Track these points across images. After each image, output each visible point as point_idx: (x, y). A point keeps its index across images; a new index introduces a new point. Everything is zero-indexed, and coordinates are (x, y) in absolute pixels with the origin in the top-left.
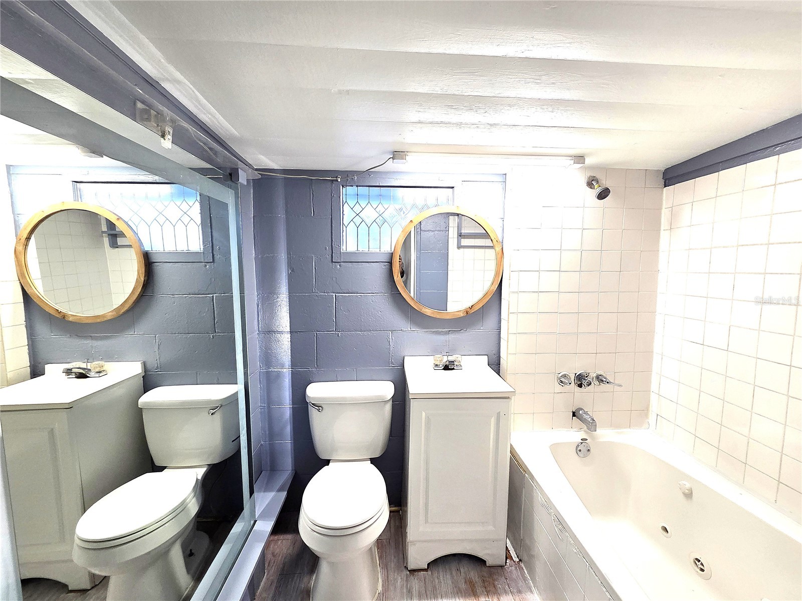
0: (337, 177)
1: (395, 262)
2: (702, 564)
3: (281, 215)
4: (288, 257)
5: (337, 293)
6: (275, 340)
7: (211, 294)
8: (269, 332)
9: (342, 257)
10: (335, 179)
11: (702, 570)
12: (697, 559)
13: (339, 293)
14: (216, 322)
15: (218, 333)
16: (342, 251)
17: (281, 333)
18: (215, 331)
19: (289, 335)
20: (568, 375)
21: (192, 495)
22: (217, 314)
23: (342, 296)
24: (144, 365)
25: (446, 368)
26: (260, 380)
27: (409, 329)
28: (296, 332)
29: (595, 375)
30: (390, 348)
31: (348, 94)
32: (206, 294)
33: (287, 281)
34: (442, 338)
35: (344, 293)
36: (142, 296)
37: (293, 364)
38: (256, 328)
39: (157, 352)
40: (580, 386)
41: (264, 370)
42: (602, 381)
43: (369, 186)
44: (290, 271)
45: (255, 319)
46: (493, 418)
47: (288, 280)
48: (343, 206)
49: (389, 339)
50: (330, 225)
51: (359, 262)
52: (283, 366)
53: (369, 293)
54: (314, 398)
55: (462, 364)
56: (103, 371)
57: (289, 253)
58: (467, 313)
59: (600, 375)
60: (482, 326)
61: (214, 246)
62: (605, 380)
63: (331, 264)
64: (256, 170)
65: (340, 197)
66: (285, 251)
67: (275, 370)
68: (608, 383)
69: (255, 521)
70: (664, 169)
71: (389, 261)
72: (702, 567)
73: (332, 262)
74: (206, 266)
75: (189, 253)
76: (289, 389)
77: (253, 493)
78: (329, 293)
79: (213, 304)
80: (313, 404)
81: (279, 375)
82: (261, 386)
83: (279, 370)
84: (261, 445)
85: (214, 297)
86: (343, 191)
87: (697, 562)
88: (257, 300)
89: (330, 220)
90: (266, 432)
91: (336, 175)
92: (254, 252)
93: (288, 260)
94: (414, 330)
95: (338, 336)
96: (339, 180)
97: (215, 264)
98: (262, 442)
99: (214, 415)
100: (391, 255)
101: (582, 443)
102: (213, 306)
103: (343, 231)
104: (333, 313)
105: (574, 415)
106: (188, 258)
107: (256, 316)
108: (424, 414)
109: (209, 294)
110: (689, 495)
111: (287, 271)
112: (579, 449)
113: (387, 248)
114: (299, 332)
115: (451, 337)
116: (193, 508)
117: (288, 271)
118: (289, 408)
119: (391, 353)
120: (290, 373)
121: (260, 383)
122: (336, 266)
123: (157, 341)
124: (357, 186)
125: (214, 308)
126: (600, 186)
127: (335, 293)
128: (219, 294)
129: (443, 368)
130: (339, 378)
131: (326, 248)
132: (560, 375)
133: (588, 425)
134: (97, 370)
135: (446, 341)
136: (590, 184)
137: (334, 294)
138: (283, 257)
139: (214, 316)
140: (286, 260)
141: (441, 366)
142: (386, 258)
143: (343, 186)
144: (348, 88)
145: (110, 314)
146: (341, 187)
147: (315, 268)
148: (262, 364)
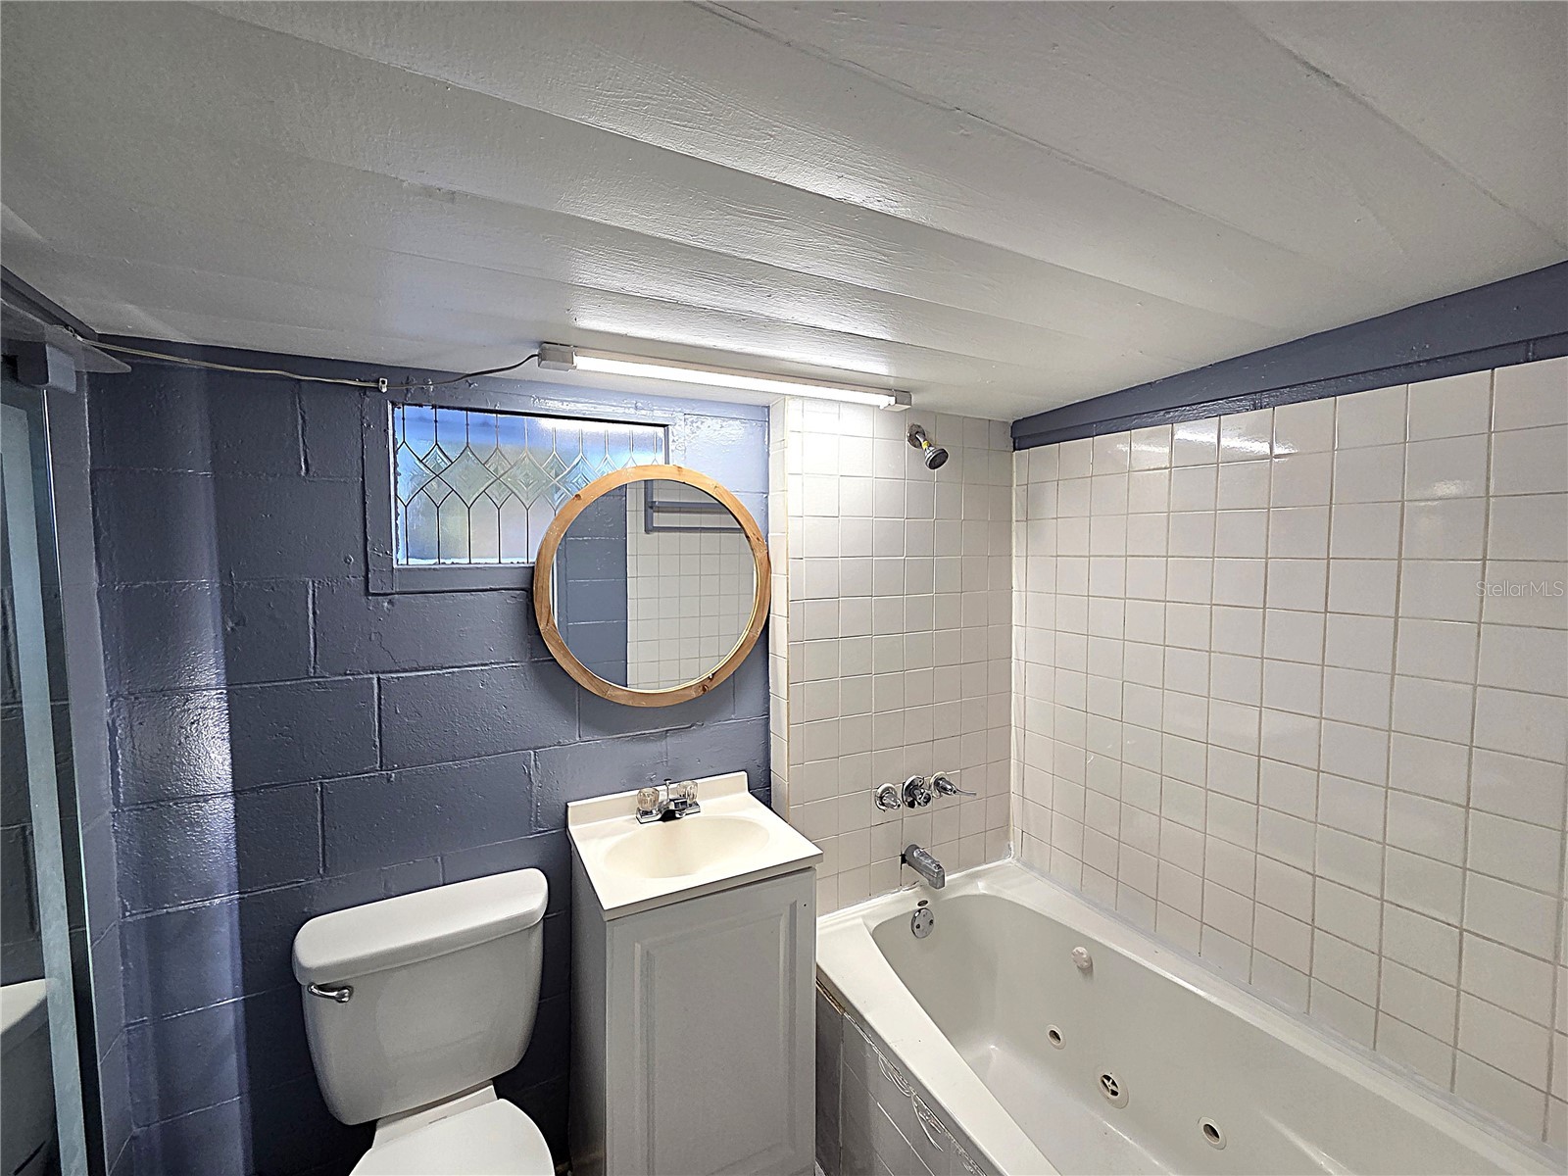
0: (378, 382)
1: (540, 590)
2: (1114, 1083)
3: (197, 474)
4: (222, 585)
5: (383, 672)
6: (179, 822)
8: (157, 801)
9: (397, 581)
10: (373, 385)
11: (1114, 1093)
12: (1105, 1077)
13: (391, 672)
16: (395, 566)
17: (201, 798)
19: (229, 804)
20: (892, 788)
23: (398, 678)
25: (668, 816)
26: (123, 948)
27: (578, 739)
28: (253, 790)
29: (932, 780)
30: (531, 791)
31: (453, 200)
33: (220, 651)
34: (654, 748)
35: (406, 671)
37: (245, 880)
38: (109, 798)
40: (911, 805)
41: (139, 917)
42: (945, 789)
43: (467, 409)
44: (230, 624)
45: (102, 773)
46: (783, 918)
47: (226, 649)
48: (395, 453)
49: (529, 767)
50: (361, 501)
51: (443, 592)
52: (207, 892)
53: (475, 666)
54: (322, 970)
55: (697, 800)
57: (225, 575)
58: (704, 690)
59: (941, 779)
60: (734, 713)
62: (949, 787)
63: (364, 599)
64: (103, 338)
65: (386, 431)
66: (211, 569)
67: (181, 908)
68: (955, 792)
70: (1011, 422)
71: (524, 586)
72: (1114, 1088)
73: (367, 593)
76: (232, 954)
78: (359, 674)
80: (320, 988)
81: (194, 921)
82: (127, 970)
83: (197, 905)
84: (134, 1138)
86: (394, 414)
87: (1106, 1081)
88: (112, 713)
89: (358, 487)
91: (375, 376)
92: (95, 575)
93: (223, 594)
94: (588, 738)
95: (389, 780)
96: (384, 390)
98: (136, 1131)
100: (530, 571)
101: (919, 911)
103: (397, 515)
104: (370, 724)
105: (904, 861)
107: (106, 762)
108: (638, 946)
110: (1087, 970)
111: (219, 623)
112: (916, 924)
113: (518, 557)
114: (262, 787)
115: (671, 742)
117: (224, 623)
118: (231, 1008)
119: (534, 800)
120: (234, 910)
121: (124, 955)
122: (378, 606)
124: (434, 407)
126: (930, 446)
127: (377, 672)
129: (659, 816)
130: (394, 889)
131: (346, 560)
132: (880, 790)
133: (931, 878)
135: (660, 753)
136: (913, 440)
137: (375, 676)
138: (204, 588)
140: (217, 593)
141: (654, 812)
142: (517, 581)
143: (394, 404)
144: (455, 188)
146: (390, 406)
147: (314, 613)
148: (133, 900)
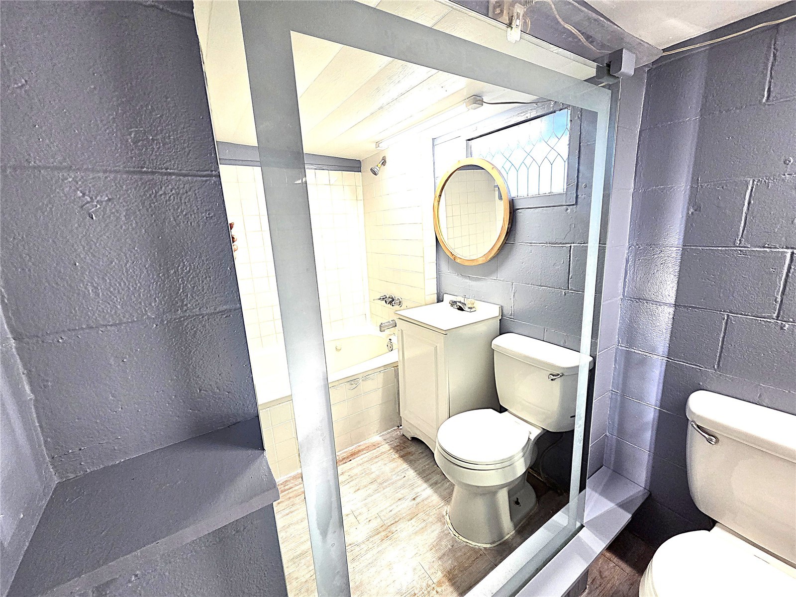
4: (692, 187)
6: (647, 312)
7: (569, 244)
8: (639, 299)
14: (570, 277)
15: (571, 290)
17: (659, 303)
18: (568, 288)
19: (672, 310)
21: (521, 454)
22: (574, 268)
24: (502, 308)
26: (615, 358)
28: (685, 307)
32: (563, 244)
33: (682, 226)
36: (505, 243)
37: (671, 352)
38: (621, 291)
39: (512, 299)
41: (623, 348)
44: (692, 210)
45: (620, 279)
47: (686, 225)
52: (653, 350)
56: (474, 307)
57: (695, 180)
61: (580, 184)
66: (687, 179)
67: (640, 352)
69: (582, 526)
74: (567, 209)
75: (551, 195)
76: (658, 385)
77: (585, 488)
78: (776, 247)
79: (570, 256)
80: (698, 426)
81: (644, 361)
82: (615, 367)
83: (648, 355)
84: (606, 436)
85: (572, 247)
88: (628, 253)
90: (613, 423)
92: (633, 185)
93: (691, 193)
95: (782, 328)
97: (578, 206)
98: (608, 434)
99: (553, 381)
102: (570, 258)
104: (776, 285)
106: (549, 202)
107: (623, 275)
109: (566, 244)
111: (686, 210)
114: (690, 307)
116: (520, 468)
117: (688, 209)
118: (653, 409)
120: (664, 365)
121: (616, 361)
123: (513, 289)
125: (570, 261)
127: (792, 248)
128: (578, 243)
134: (470, 306)
137: (789, 251)
138: (681, 189)
139: (569, 269)
140: (688, 192)
145: (481, 259)
148: (622, 339)
